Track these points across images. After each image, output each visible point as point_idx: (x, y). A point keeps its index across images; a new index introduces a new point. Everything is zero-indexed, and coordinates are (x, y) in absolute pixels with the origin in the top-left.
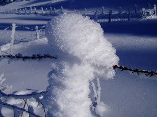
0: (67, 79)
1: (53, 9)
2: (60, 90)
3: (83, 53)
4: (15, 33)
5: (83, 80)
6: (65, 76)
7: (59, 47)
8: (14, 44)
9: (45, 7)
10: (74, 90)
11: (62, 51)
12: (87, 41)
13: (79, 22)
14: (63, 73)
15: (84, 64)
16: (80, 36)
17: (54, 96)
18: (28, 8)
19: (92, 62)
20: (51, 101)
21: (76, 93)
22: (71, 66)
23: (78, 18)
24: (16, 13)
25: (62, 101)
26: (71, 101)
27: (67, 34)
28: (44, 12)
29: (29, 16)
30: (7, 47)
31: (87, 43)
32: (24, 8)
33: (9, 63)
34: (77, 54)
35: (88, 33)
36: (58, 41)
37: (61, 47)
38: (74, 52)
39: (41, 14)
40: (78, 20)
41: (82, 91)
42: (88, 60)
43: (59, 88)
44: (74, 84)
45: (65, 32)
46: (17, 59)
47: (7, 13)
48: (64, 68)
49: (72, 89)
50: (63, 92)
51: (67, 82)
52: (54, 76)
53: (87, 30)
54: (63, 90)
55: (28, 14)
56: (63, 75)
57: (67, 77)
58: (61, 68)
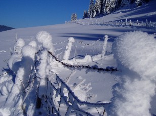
0: (128, 92)
1: (149, 21)
2: (121, 102)
3: (143, 69)
4: (107, 44)
5: (143, 95)
6: (126, 90)
7: (121, 62)
8: (105, 55)
9: (140, 19)
10: (134, 103)
11: (123, 66)
12: (146, 58)
13: (142, 40)
14: (124, 86)
15: (143, 79)
16: (140, 54)
17: (115, 107)
18: (124, 20)
19: (151, 78)
20: (113, 111)
21: (135, 107)
22: (132, 80)
23: (141, 36)
24: (111, 25)
25: (122, 112)
26: (130, 113)
27: (128, 51)
28: (139, 25)
29: (124, 28)
30: (98, 58)
31: (147, 60)
32: (120, 20)
33: (86, 73)
34: (136, 70)
35: (148, 51)
36: (120, 56)
37: (122, 62)
38: (134, 68)
39: (136, 26)
40: (141, 38)
41: (141, 106)
42: (148, 77)
43: (120, 99)
44: (134, 98)
45: (127, 48)
46: (93, 70)
47: (103, 25)
48: (126, 82)
49: (131, 102)
50: (123, 104)
51: (127, 95)
52: (117, 89)
53: (148, 48)
54: (123, 102)
55: (123, 26)
56: (124, 88)
57: (128, 91)
58: (124, 81)
